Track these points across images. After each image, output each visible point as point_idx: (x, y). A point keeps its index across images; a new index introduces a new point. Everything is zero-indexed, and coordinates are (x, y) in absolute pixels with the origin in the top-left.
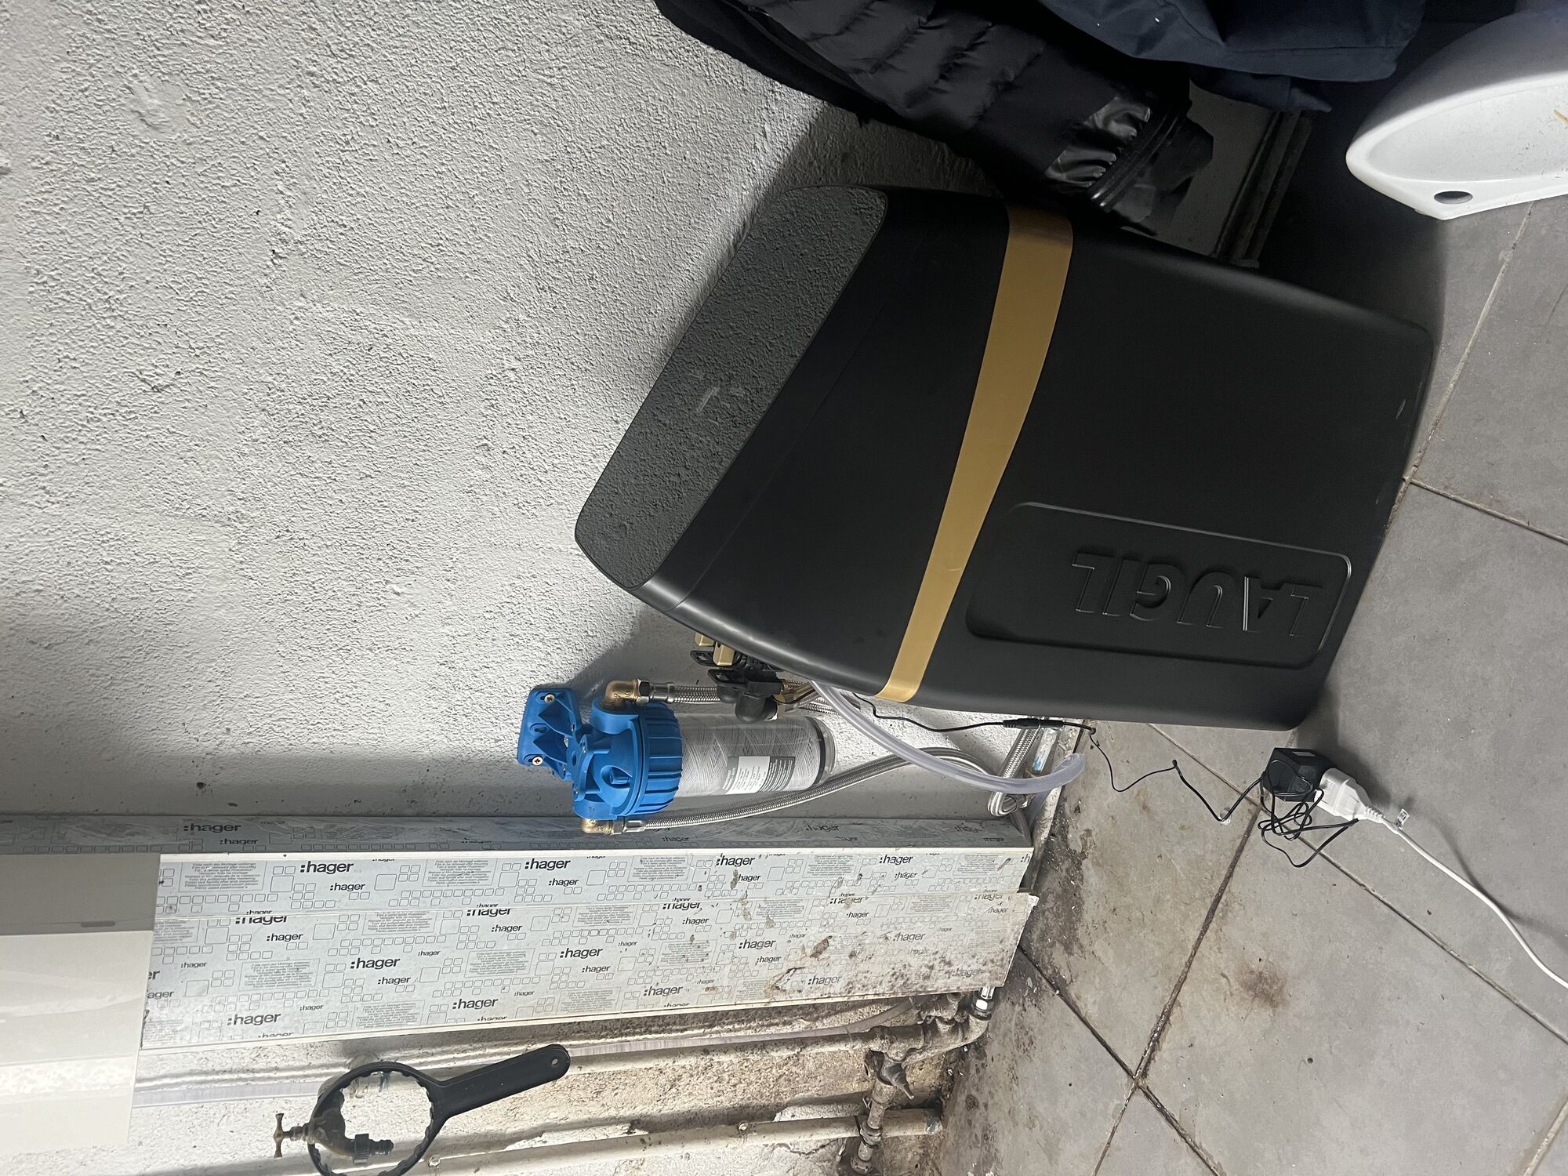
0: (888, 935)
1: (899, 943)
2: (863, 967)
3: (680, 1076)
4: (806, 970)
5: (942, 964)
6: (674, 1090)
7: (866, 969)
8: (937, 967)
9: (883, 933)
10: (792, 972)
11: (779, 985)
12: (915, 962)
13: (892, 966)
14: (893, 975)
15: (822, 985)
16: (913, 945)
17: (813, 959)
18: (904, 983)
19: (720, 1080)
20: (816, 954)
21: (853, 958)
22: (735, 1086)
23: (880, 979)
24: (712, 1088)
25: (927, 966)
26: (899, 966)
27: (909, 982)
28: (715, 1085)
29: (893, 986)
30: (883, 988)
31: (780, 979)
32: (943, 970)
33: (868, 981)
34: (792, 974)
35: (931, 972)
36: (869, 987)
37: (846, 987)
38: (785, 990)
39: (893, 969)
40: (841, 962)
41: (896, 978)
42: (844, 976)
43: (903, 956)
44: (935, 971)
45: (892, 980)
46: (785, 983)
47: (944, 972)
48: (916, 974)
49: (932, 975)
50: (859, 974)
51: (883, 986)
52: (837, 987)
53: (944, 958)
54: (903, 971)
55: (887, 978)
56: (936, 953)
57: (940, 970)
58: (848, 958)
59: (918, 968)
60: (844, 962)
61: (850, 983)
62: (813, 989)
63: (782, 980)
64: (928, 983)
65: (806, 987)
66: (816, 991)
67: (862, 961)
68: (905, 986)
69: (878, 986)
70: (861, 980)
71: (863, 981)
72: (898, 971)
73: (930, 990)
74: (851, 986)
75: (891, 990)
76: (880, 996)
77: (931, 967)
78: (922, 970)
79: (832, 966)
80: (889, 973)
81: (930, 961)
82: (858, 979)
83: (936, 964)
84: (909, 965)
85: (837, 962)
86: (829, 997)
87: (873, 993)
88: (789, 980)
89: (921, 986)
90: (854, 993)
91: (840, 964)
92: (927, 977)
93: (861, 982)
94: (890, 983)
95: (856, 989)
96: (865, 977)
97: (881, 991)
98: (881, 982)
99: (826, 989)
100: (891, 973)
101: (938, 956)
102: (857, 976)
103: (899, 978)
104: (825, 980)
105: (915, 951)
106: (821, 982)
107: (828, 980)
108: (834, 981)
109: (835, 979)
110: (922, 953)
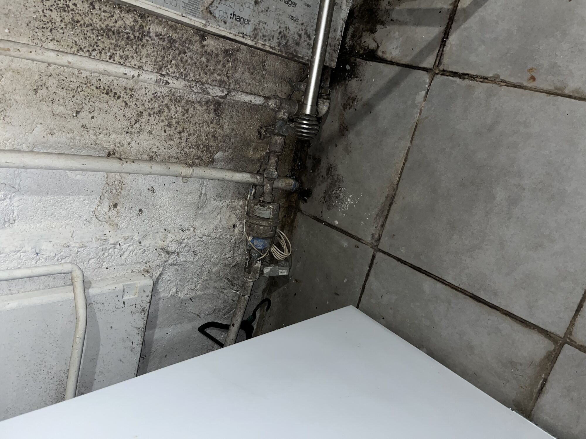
1: (283, 5)
2: (263, 17)
3: (142, 113)
5: (306, 35)
6: (138, 125)
7: (264, 20)
8: (303, 38)
11: (212, 9)
12: (293, 27)
13: (279, 25)
14: (280, 33)
15: (238, 23)
16: (289, 10)
18: (286, 43)
19: (170, 125)
21: (257, 5)
22: (180, 133)
23: (273, 33)
24: (165, 131)
25: (298, 33)
26: (283, 26)
27: (289, 43)
28: (168, 129)
29: (279, 44)
30: (274, 43)
31: (212, 4)
32: (306, 41)
33: (266, 32)
34: (219, 3)
35: (300, 40)
36: (266, 38)
37: (253, 32)
38: (215, 17)
39: (280, 27)
40: (249, 5)
41: (282, 37)
42: (252, 20)
43: (285, 18)
44: (302, 40)
45: (279, 37)
46: (215, 10)
47: (306, 43)
48: (292, 38)
49: (301, 43)
50: (261, 24)
51: (275, 41)
52: (248, 29)
53: (307, 30)
54: (285, 32)
55: (277, 35)
56: (303, 24)
57: (304, 41)
58: (254, 4)
59: (293, 33)
60: (251, 7)
61: (255, 29)
62: (233, 25)
63: (213, 6)
64: (298, 49)
65: (229, 20)
66: (235, 27)
67: (262, 11)
68: (286, 47)
69: (272, 40)
70: (262, 29)
71: (263, 31)
72: (282, 31)
73: (299, 55)
74: (256, 32)
75: (279, 46)
76: (273, 49)
77: (300, 36)
78: (295, 36)
79: (244, 7)
80: (277, 30)
81: (299, 30)
82: (260, 27)
83: (303, 34)
84: (288, 28)
85: (247, 5)
86: (243, 37)
87: (269, 45)
88: (217, 7)
89: (295, 50)
90: (258, 40)
91: (249, 7)
92: (298, 44)
93: (262, 31)
94: (278, 41)
95: (259, 37)
96: (264, 28)
97: (273, 45)
98: (273, 37)
99: (241, 28)
100: (279, 31)
101: (304, 28)
102: (259, 24)
103: (283, 38)
104: (240, 18)
105: (292, 16)
106: (238, 20)
107: (242, 19)
108: (246, 23)
109: (246, 20)
110: (295, 21)
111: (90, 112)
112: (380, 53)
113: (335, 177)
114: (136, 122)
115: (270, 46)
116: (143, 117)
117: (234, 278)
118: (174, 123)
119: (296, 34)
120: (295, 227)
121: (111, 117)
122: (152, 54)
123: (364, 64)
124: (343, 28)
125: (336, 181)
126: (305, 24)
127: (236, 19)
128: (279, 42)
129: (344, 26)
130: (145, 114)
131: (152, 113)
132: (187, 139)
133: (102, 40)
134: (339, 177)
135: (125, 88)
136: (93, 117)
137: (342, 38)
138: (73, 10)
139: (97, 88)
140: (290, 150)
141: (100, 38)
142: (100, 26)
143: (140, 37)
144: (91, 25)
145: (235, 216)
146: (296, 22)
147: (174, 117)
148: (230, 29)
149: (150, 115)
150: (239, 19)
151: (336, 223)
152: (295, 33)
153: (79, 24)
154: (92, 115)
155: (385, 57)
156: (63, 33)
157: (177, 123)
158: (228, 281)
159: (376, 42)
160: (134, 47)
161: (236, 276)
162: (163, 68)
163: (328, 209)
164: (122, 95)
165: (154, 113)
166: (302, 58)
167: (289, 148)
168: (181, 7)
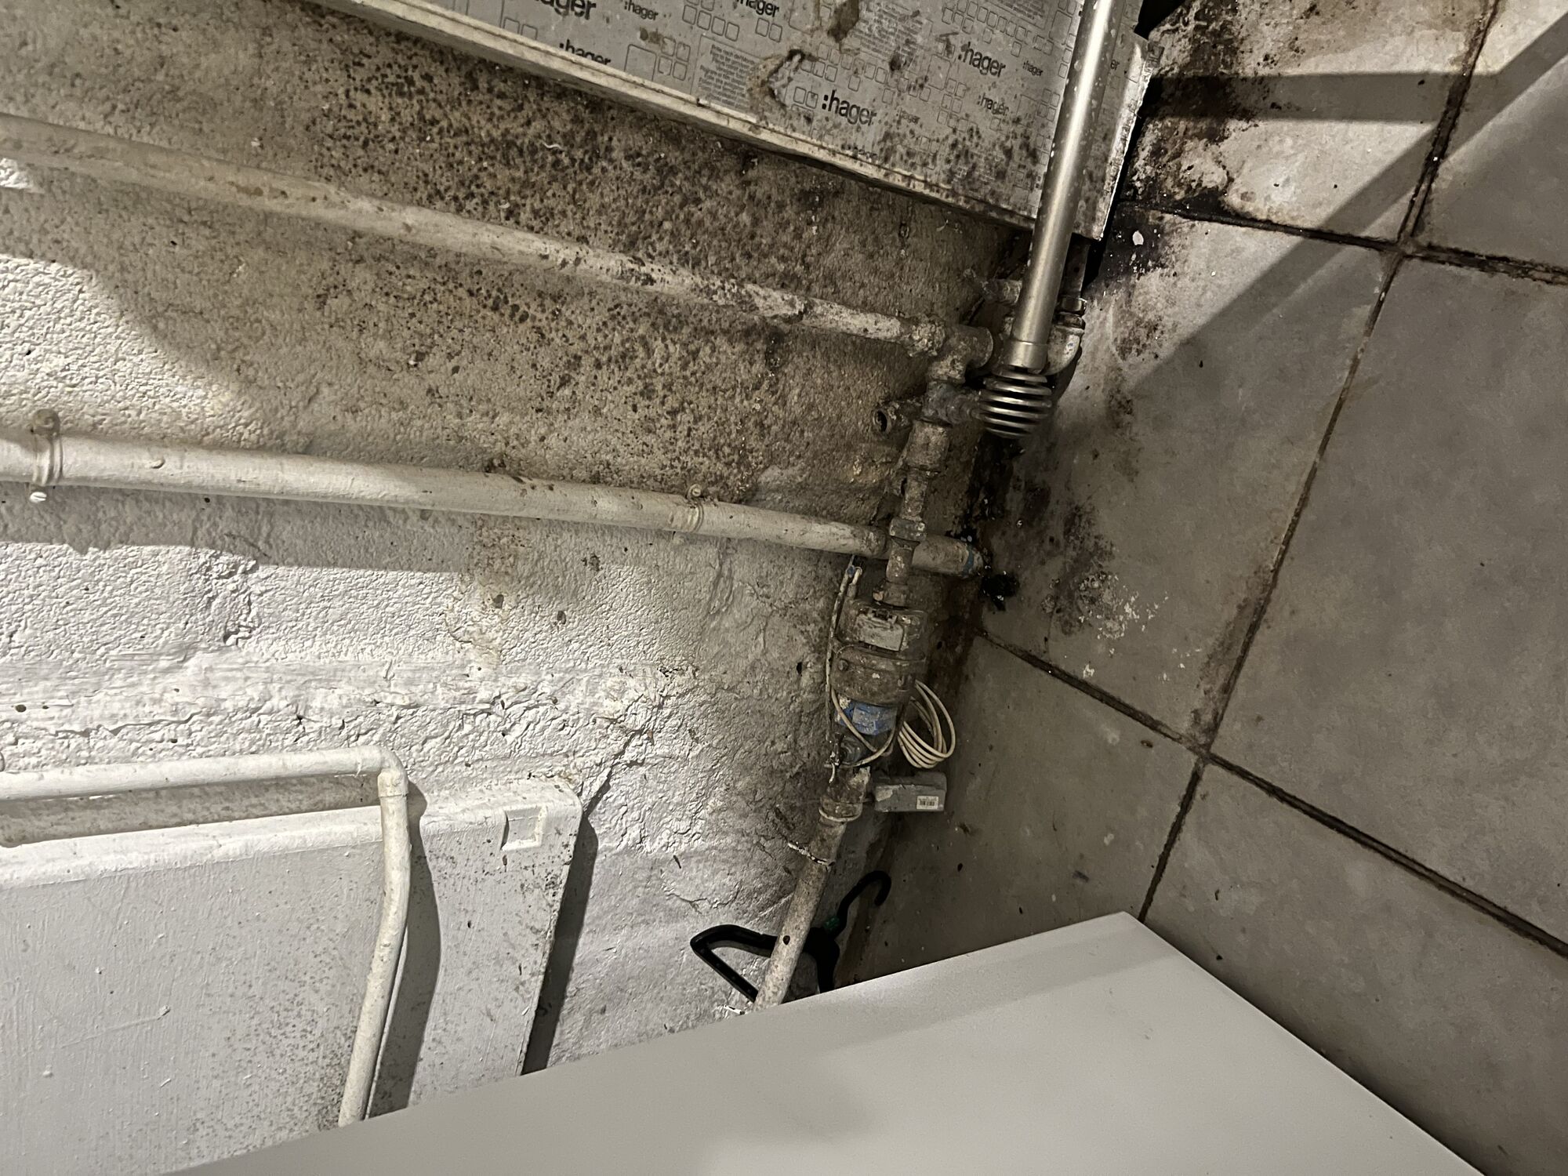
0: (952, 39)
1: (967, 71)
2: (910, 104)
3: (578, 358)
4: (819, 67)
5: (1024, 153)
6: (567, 392)
7: (913, 112)
8: (1016, 157)
9: (947, 29)
10: (797, 58)
11: (776, 85)
12: (989, 128)
13: (952, 123)
14: (954, 146)
15: (844, 120)
16: (983, 83)
17: (831, 42)
18: (970, 174)
19: (648, 392)
20: (838, 32)
21: (897, 73)
22: (673, 413)
23: (934, 146)
24: (635, 409)
25: (1002, 146)
26: (963, 127)
27: (977, 173)
28: (642, 402)
29: (951, 174)
30: (937, 172)
31: (776, 71)
32: (1024, 167)
33: (916, 143)
34: (797, 69)
35: (1007, 164)
36: (917, 160)
37: (882, 144)
38: (783, 106)
39: (954, 131)
40: (876, 73)
41: (958, 157)
42: (880, 113)
43: (969, 106)
44: (1013, 165)
45: (952, 158)
46: (784, 86)
47: (1025, 171)
48: (986, 159)
49: (1009, 172)
50: (903, 121)
51: (938, 169)
52: (869, 137)
53: (1028, 138)
54: (968, 143)
55: (945, 151)
56: (1017, 121)
57: (1019, 166)
58: (888, 68)
59: (990, 146)
60: (881, 77)
61: (888, 136)
62: (830, 125)
63: (780, 75)
64: (1003, 189)
65: (820, 114)
66: (835, 131)
67: (909, 88)
68: (969, 183)
69: (930, 166)
70: (905, 136)
71: (909, 141)
72: (960, 139)
73: (1004, 206)
74: (889, 144)
75: (949, 182)
76: (932, 190)
77: (1008, 153)
78: (995, 153)
79: (862, 77)
80: (947, 137)
81: (1007, 138)
82: (900, 131)
83: (1016, 148)
84: (978, 132)
85: (870, 72)
86: (854, 157)
87: (922, 178)
88: (790, 79)
89: (993, 193)
90: (893, 165)
91: (874, 77)
92: (1001, 175)
93: (906, 142)
94: (948, 167)
95: (898, 156)
96: (912, 132)
97: (933, 179)
98: (935, 156)
99: (851, 133)
100: (950, 141)
101: (1020, 130)
102: (899, 122)
103: (962, 157)
104: (849, 109)
105: (988, 100)
106: (843, 111)
107: (854, 111)
108: (864, 119)
109: (865, 113)
110: (997, 112)
111: (450, 356)
112: (1233, 199)
113: (1090, 544)
114: (564, 382)
115: (925, 182)
116: (582, 370)
117: (792, 808)
118: (659, 387)
119: (997, 147)
120: (967, 678)
121: (501, 369)
122: (614, 206)
123: (1186, 230)
124: (1127, 130)
125: (1091, 555)
126: (1024, 122)
127: (838, 111)
128: (950, 170)
129: (1132, 126)
130: (587, 362)
131: (604, 359)
132: (690, 430)
133: (491, 170)
134: (1102, 543)
135: (540, 294)
136: (456, 370)
137: (1125, 158)
138: (421, 92)
139: (471, 293)
140: (961, 463)
141: (485, 164)
142: (489, 134)
143: (586, 160)
144: (467, 131)
145: (805, 641)
146: (999, 116)
147: (659, 371)
148: (821, 138)
149: (598, 365)
150: (845, 109)
151: (1088, 672)
152: (994, 145)
153: (435, 130)
154: (454, 363)
155: (1251, 209)
156: (396, 152)
157: (668, 387)
158: (777, 815)
159: (1224, 167)
160: (570, 188)
161: (798, 804)
162: (640, 242)
163: (1066, 633)
164: (531, 312)
165: (610, 360)
166: (1012, 213)
167: (958, 459)
168: (696, 82)
